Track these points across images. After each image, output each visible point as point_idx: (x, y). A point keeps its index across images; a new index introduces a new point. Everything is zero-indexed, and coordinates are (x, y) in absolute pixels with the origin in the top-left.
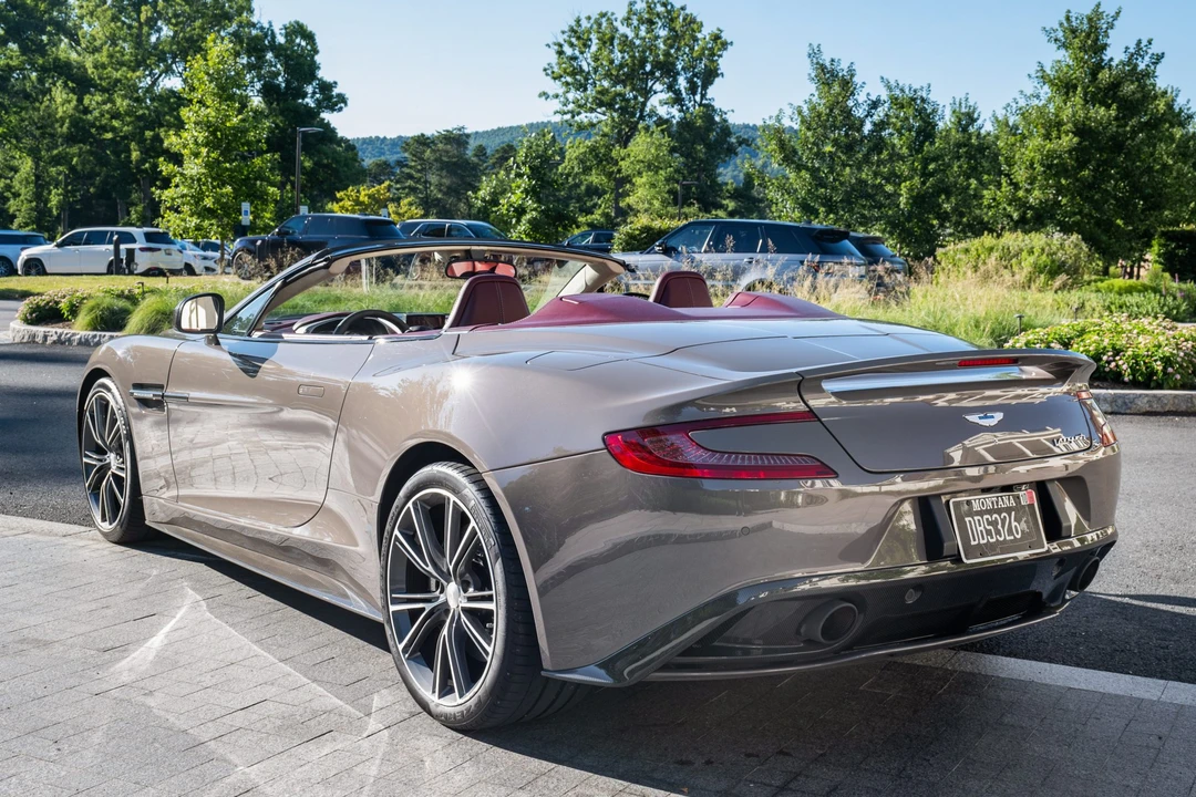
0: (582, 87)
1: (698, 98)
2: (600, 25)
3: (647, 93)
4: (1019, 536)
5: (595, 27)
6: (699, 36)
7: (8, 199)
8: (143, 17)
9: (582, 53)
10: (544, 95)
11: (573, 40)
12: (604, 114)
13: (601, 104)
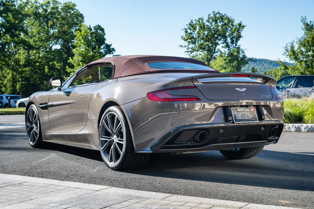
0: (194, 43)
1: (234, 45)
2: (199, 22)
3: (217, 44)
4: (250, 118)
5: (198, 22)
6: (234, 24)
7: (2, 87)
8: (49, 25)
9: (193, 31)
10: (181, 46)
11: (191, 27)
12: (202, 52)
13: (201, 48)
